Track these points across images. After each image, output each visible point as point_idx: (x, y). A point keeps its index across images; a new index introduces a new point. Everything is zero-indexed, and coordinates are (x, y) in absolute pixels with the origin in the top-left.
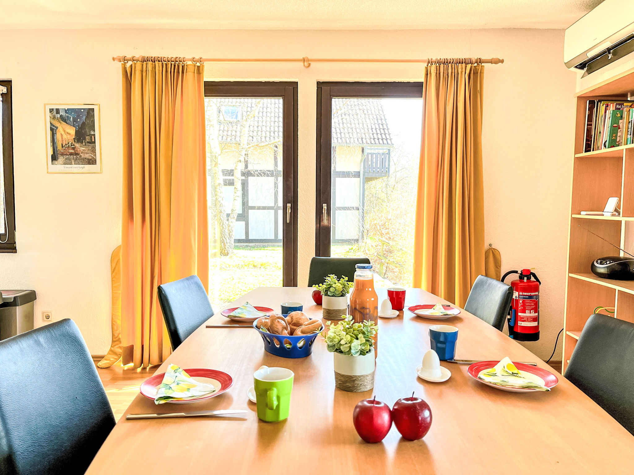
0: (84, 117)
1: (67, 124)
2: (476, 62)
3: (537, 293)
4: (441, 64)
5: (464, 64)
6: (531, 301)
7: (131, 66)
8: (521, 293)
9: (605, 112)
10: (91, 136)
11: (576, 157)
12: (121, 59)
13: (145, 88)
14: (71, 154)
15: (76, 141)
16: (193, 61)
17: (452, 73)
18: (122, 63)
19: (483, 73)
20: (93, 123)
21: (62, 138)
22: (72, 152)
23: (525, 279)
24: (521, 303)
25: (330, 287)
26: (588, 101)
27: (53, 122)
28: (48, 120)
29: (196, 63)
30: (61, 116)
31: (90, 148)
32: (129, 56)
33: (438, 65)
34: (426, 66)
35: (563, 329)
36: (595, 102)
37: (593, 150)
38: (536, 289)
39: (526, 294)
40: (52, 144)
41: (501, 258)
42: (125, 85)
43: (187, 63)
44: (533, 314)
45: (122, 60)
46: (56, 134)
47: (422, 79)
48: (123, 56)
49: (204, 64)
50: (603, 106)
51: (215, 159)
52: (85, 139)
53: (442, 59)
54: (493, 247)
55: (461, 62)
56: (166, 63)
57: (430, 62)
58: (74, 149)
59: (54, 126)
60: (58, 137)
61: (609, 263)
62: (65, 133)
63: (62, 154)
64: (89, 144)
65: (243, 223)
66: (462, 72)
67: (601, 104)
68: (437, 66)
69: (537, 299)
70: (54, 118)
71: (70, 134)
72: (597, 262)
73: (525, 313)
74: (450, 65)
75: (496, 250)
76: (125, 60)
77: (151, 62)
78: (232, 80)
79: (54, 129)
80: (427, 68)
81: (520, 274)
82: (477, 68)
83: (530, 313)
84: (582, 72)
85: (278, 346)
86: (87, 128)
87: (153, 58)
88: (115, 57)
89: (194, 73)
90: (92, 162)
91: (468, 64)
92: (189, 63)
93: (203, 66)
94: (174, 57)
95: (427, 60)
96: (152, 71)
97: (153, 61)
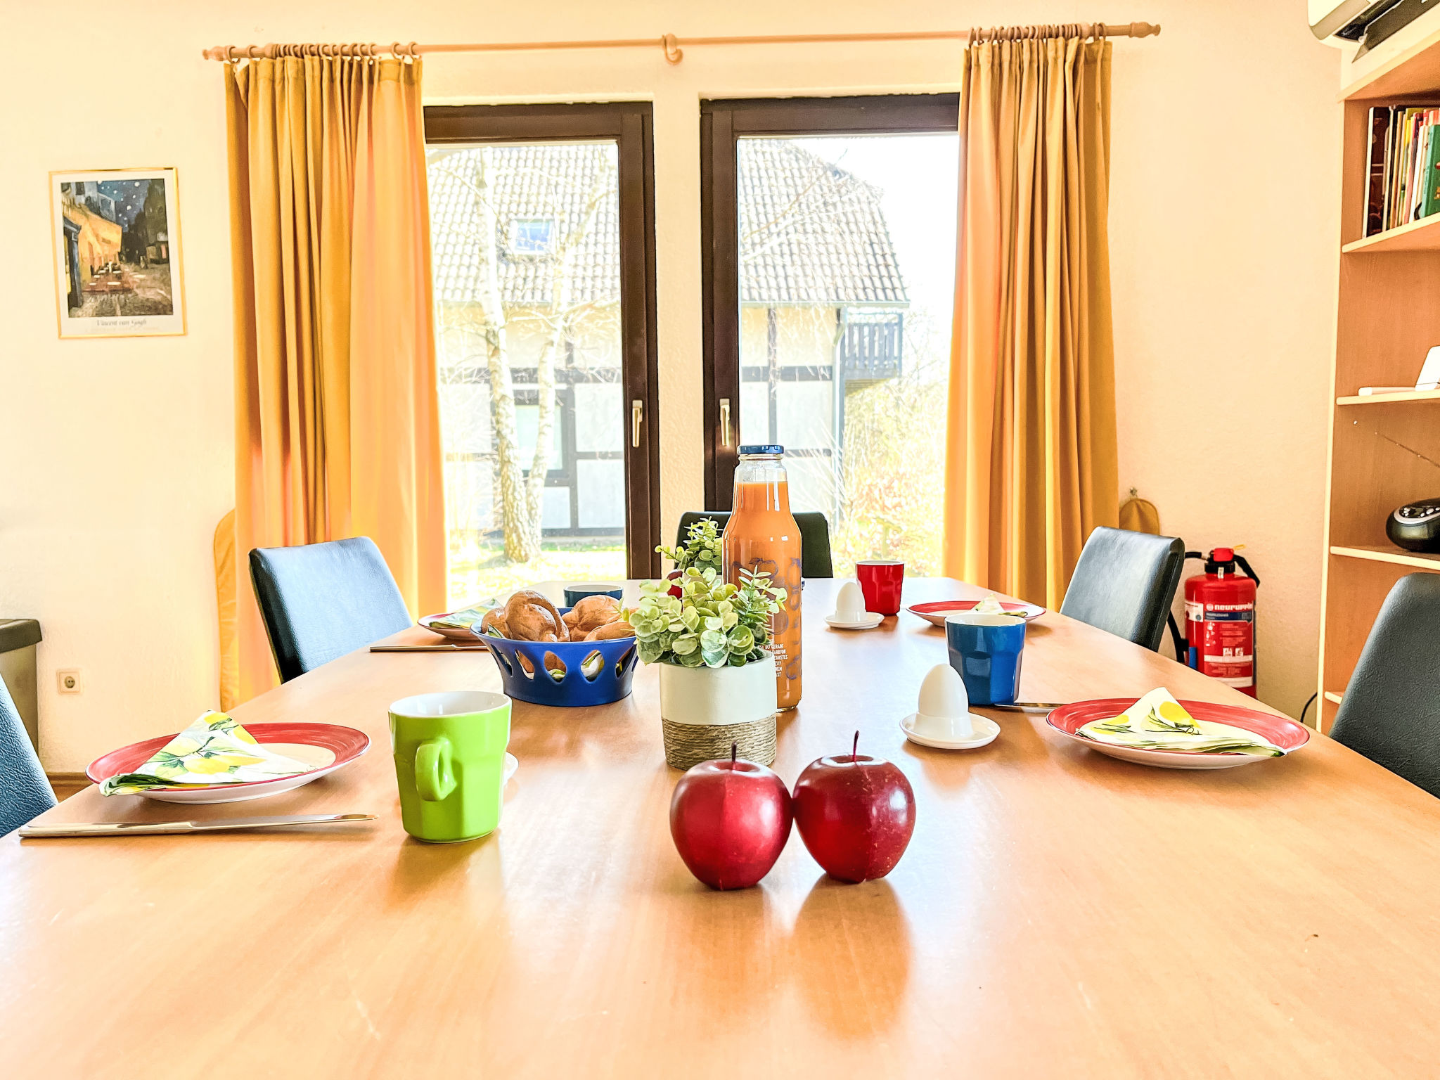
0: (142, 201)
1: (102, 217)
2: (1092, 34)
3: (1249, 606)
4: (1003, 41)
5: (1061, 39)
6: (1235, 624)
7: (247, 68)
8: (1210, 607)
9: (1416, 135)
10: (157, 244)
11: (1344, 251)
12: (221, 53)
13: (282, 121)
14: (114, 291)
15: (124, 258)
16: (395, 51)
17: (1031, 62)
18: (225, 64)
19: (1110, 60)
20: (163, 213)
21: (91, 252)
22: (115, 286)
23: (1221, 573)
24: (1210, 631)
25: (701, 549)
26: (1372, 110)
27: (71, 215)
28: (59, 210)
29: (403, 58)
30: (88, 199)
31: (158, 275)
32: (241, 46)
33: (995, 42)
34: (968, 48)
35: (1316, 695)
36: (1389, 112)
37: (1388, 229)
38: (1250, 597)
39: (1222, 608)
40: (68, 266)
41: (1160, 522)
42: (233, 116)
43: (380, 58)
44: (1242, 658)
45: (224, 56)
46: (77, 242)
47: (956, 86)
48: (226, 48)
49: (423, 59)
50: (1409, 119)
51: (494, 339)
52: (145, 253)
53: (1006, 28)
54: (1140, 495)
55: (1054, 35)
56: (330, 58)
57: (976, 37)
58: (119, 277)
59: (71, 224)
60: (82, 250)
61: (1432, 514)
62: (98, 240)
63: (93, 292)
64: (155, 266)
65: (566, 490)
66: (1056, 59)
67: (1406, 116)
68: (993, 48)
69: (1249, 620)
70: (72, 205)
71: (109, 242)
72: (1401, 512)
73: (1221, 654)
74: (1026, 42)
75: (1147, 502)
76: (232, 55)
77: (293, 57)
78: (494, 100)
79: (72, 231)
80: (968, 53)
81: (1208, 560)
82: (1094, 47)
83: (1234, 655)
84: (1355, 46)
85: (530, 676)
86: (149, 226)
87: (298, 49)
88: (209, 49)
89: (398, 81)
90: (163, 308)
91: (1072, 37)
92: (387, 56)
93: (419, 64)
94: (350, 43)
95: (967, 32)
96: (296, 79)
97: (299, 54)
